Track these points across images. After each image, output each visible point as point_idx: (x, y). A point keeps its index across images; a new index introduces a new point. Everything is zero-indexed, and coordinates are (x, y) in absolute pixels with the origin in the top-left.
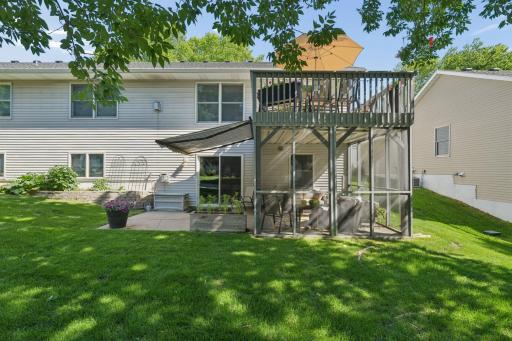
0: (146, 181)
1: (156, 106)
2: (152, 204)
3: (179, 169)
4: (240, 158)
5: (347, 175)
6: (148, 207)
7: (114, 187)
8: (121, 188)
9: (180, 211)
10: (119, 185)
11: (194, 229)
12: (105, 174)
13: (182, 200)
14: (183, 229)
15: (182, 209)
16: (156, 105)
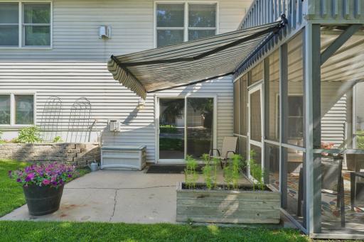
0: (90, 129)
1: (103, 32)
2: (99, 161)
3: (134, 114)
4: (212, 99)
5: (351, 122)
6: (93, 165)
7: (49, 137)
8: (57, 139)
9: (138, 170)
10: (54, 135)
11: (185, 218)
12: (35, 121)
13: (139, 156)
14: (166, 221)
15: (139, 166)
16: (103, 29)
